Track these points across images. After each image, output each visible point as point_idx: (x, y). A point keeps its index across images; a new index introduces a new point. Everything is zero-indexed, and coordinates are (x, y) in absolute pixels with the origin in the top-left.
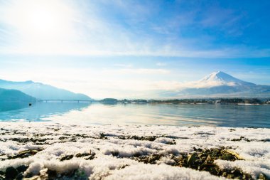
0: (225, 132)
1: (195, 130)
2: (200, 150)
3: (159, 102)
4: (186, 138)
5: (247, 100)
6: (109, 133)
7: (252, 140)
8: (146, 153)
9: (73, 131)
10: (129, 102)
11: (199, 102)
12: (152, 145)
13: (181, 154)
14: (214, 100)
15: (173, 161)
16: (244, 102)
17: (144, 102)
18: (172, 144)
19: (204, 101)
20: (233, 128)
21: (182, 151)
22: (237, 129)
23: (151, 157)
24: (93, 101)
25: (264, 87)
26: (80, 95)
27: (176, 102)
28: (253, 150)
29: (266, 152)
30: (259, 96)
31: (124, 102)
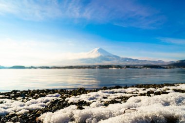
5: (114, 66)
11: (86, 67)
16: (112, 68)
19: (89, 67)
30: (121, 63)
31: (31, 68)
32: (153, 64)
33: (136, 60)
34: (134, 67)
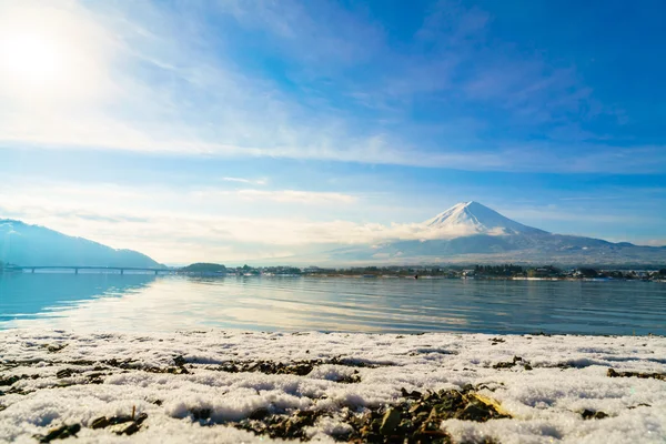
0: (480, 346)
1: (412, 341)
2: (416, 395)
3: (331, 273)
4: (391, 364)
5: (531, 268)
7: (537, 365)
8: (281, 408)
9: (102, 352)
10: (256, 272)
12: (301, 386)
13: (370, 407)
14: (460, 269)
15: (346, 426)
16: (525, 275)
18: (350, 380)
21: (371, 400)
22: (509, 338)
23: (294, 419)
25: (566, 239)
27: (372, 273)
29: (560, 394)
30: (558, 260)
31: (245, 273)
34: (618, 274)
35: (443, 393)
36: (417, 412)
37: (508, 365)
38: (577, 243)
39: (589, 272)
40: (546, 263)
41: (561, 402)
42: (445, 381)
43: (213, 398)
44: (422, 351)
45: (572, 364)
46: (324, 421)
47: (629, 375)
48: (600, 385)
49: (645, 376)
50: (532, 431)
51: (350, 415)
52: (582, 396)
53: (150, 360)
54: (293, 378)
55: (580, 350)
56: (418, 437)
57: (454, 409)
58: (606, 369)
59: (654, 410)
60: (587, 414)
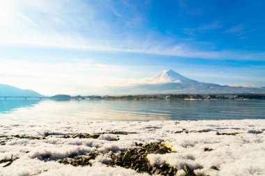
0: (171, 125)
1: (145, 124)
2: (141, 145)
3: (114, 98)
4: (135, 133)
5: (192, 95)
6: (55, 132)
8: (83, 153)
10: (83, 98)
11: (151, 97)
12: (94, 143)
13: (121, 150)
14: (164, 96)
15: (109, 159)
16: (189, 98)
17: (99, 98)
18: (116, 140)
19: (155, 97)
20: (178, 121)
21: (122, 148)
22: (181, 122)
23: (88, 157)
24: (42, 98)
25: (205, 84)
26: (27, 91)
27: (130, 98)
28: (186, 142)
29: (197, 142)
30: (201, 92)
31: (78, 98)
32: (253, 92)
33: (225, 86)
34: (223, 97)
35: (152, 144)
36: (140, 152)
37: (180, 132)
38: (208, 86)
39: (213, 97)
40: (197, 93)
41: (196, 145)
42: (154, 139)
43: (53, 149)
44: (148, 128)
45: (204, 131)
46: (100, 157)
47: (223, 134)
48: (212, 138)
49: (229, 134)
50: (184, 158)
51: (112, 154)
52: (205, 143)
53: (34, 134)
54: (91, 140)
55: (208, 126)
56: (137, 162)
57: (155, 150)
58: (216, 132)
59: (231, 147)
60: (206, 150)
